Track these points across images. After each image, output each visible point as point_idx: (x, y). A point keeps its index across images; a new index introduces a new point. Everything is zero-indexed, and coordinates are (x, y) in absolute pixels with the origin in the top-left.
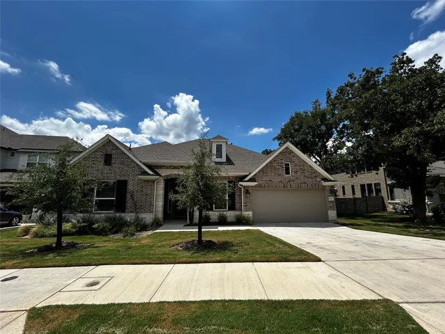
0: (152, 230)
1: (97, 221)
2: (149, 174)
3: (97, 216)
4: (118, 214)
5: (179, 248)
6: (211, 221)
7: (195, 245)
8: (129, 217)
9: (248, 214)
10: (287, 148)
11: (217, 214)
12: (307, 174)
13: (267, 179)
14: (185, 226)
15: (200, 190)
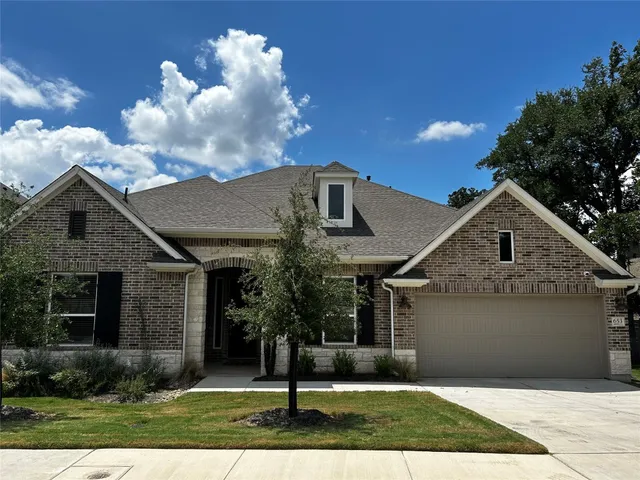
0: (182, 386)
1: (58, 366)
2: (172, 259)
3: (55, 354)
4: (103, 351)
5: (249, 424)
6: (317, 370)
7: (283, 419)
8: (127, 357)
9: (406, 355)
10: (505, 194)
11: (332, 353)
12: (553, 259)
13: (454, 270)
14: (255, 380)
15: (294, 300)
